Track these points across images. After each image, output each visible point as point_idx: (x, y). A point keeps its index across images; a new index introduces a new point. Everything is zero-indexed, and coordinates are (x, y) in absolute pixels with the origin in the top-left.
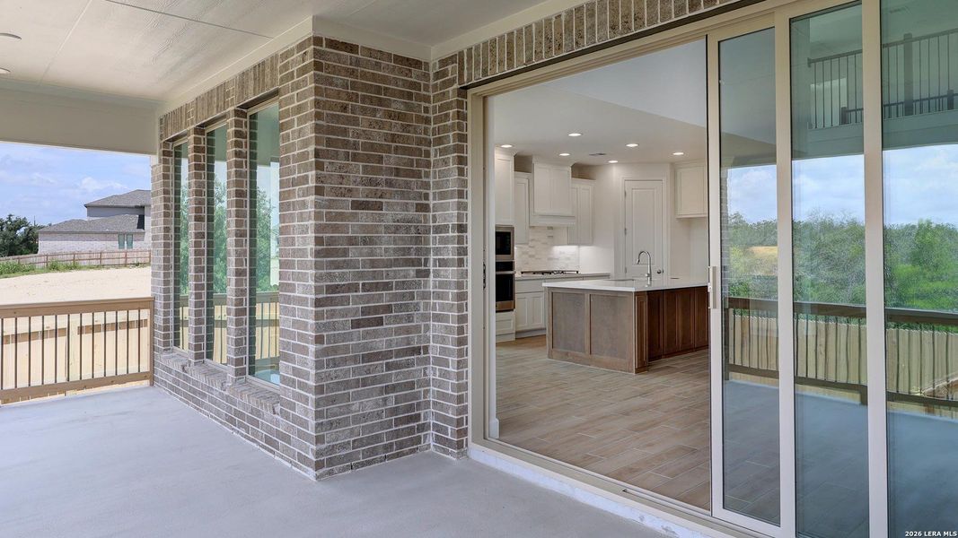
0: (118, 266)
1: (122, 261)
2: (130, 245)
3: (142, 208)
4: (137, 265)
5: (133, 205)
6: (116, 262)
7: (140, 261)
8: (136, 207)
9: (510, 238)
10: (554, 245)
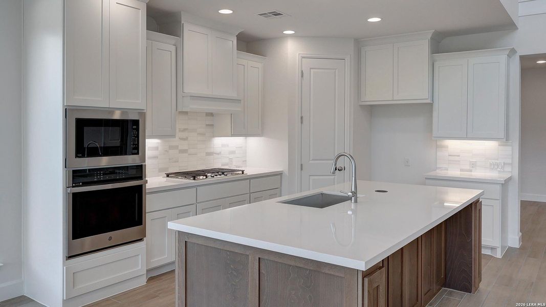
9: (138, 129)
10: (214, 136)
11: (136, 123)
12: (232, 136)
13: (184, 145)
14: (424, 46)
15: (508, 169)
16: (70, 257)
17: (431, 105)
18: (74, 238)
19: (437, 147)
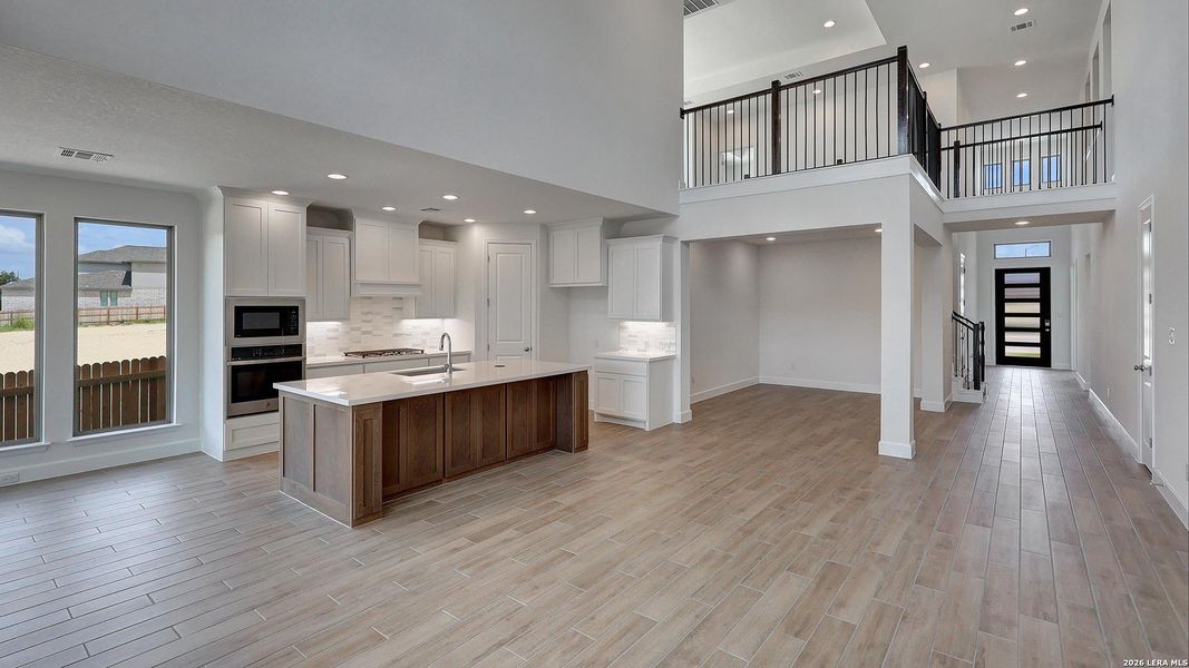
0: (100, 324)
1: (104, 319)
2: (114, 301)
3: (130, 264)
4: (122, 322)
5: (120, 260)
6: (97, 319)
7: (125, 318)
8: (123, 263)
9: (297, 314)
10: (403, 319)
11: (296, 309)
12: (416, 318)
13: (368, 327)
14: (595, 233)
15: (673, 349)
16: (229, 417)
17: (605, 288)
18: (233, 402)
19: (621, 328)
